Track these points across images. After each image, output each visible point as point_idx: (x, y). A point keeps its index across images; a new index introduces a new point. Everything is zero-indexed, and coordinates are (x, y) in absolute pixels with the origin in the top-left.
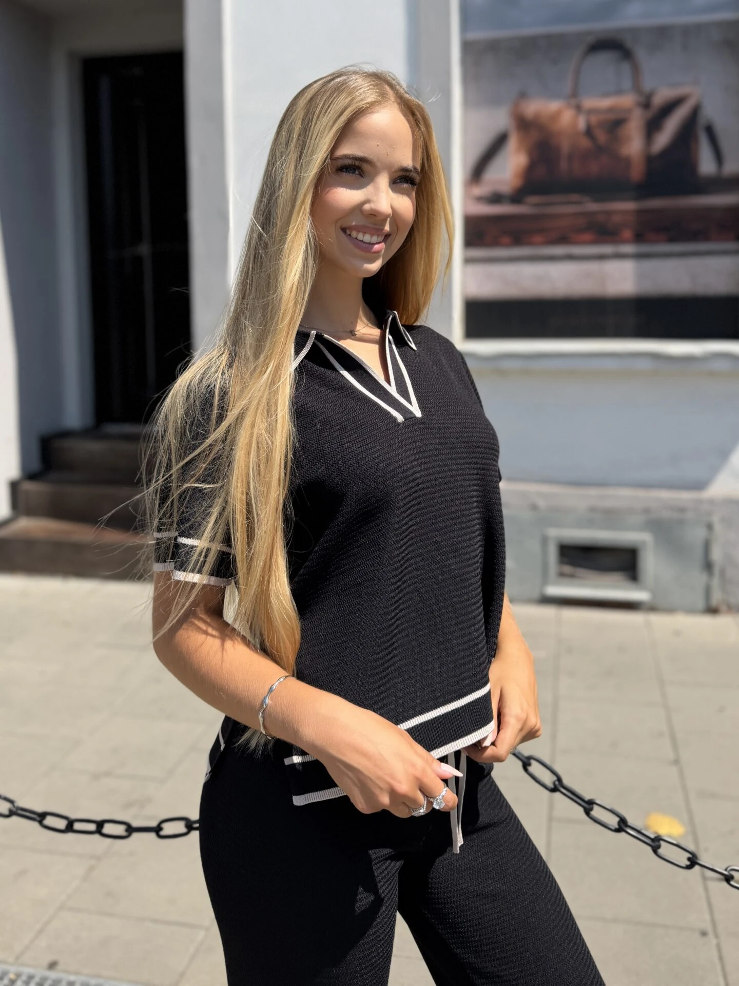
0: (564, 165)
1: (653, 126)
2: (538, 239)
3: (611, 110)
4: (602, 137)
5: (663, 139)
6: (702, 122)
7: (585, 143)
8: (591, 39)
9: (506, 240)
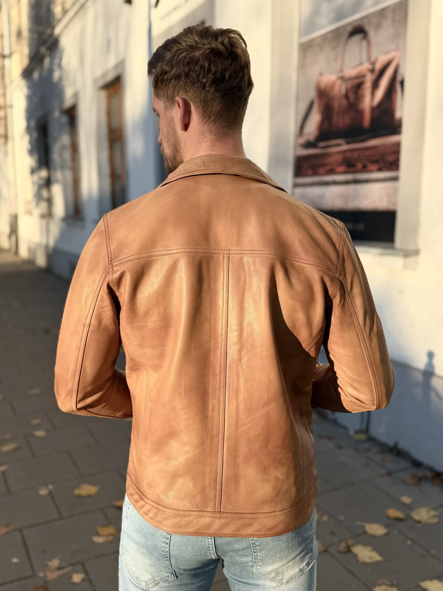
0: (335, 119)
1: (375, 85)
2: (322, 170)
3: (357, 77)
4: (352, 96)
6: (399, 78)
8: (350, 29)
9: (310, 172)
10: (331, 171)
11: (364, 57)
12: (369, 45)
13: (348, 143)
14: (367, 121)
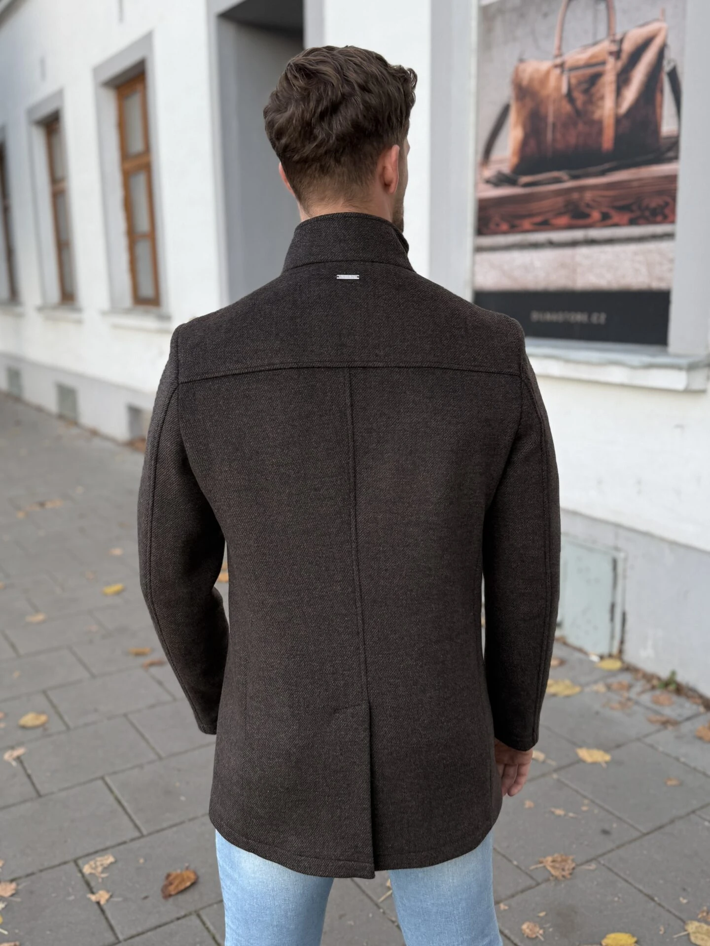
0: (549, 136)
3: (588, 65)
4: (580, 98)
5: (631, 94)
7: (567, 107)
10: (545, 225)
11: (602, 31)
13: (575, 177)
14: (608, 140)
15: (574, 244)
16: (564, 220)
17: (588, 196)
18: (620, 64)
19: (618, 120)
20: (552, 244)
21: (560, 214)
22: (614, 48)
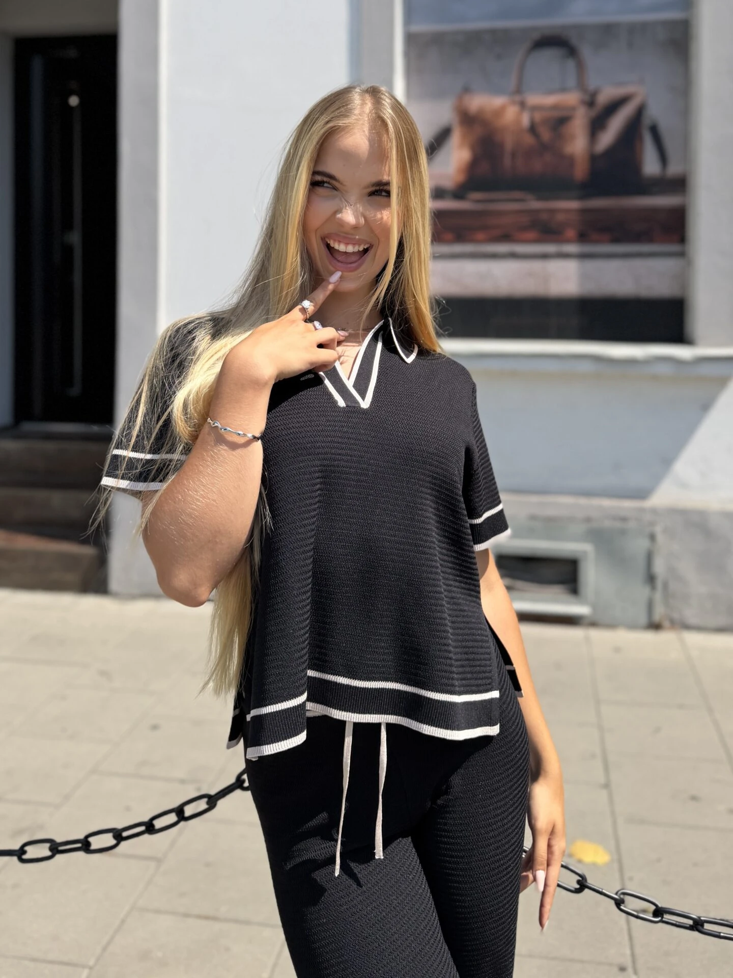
0: (507, 162)
1: (597, 125)
2: (480, 236)
3: (555, 107)
4: (546, 135)
5: (607, 138)
6: (647, 123)
7: (529, 140)
8: (536, 36)
10: (506, 237)
11: (572, 81)
12: (581, 67)
13: (540, 198)
14: (580, 171)
15: (545, 256)
16: (531, 235)
17: (560, 217)
18: (594, 113)
19: (594, 159)
20: (514, 256)
21: (524, 228)
22: (587, 98)
